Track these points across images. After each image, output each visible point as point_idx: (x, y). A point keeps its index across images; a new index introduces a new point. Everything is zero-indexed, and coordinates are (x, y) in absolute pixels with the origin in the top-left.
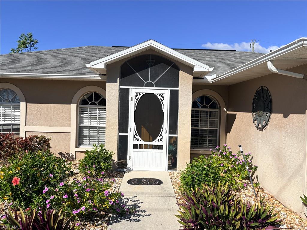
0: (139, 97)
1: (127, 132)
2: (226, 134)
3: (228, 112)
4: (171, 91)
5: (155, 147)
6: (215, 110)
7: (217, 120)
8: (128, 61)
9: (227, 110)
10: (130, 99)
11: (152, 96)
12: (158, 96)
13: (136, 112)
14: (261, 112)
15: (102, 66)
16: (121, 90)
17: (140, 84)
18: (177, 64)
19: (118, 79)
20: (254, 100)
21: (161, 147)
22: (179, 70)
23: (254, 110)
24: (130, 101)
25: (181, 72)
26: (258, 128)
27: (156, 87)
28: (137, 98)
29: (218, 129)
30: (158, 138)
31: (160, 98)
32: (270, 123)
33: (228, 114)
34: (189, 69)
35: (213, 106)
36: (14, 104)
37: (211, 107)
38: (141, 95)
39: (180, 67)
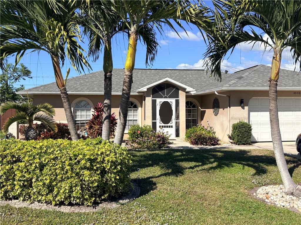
0: (161, 103)
1: (156, 120)
2: (201, 121)
3: (201, 110)
4: (176, 100)
5: (170, 127)
6: (195, 109)
7: (196, 114)
8: (155, 87)
9: (201, 109)
10: (157, 104)
11: (167, 103)
12: (170, 102)
13: (160, 111)
14: (216, 109)
15: (146, 90)
16: (153, 100)
17: (161, 97)
18: (178, 87)
19: (151, 95)
20: (213, 103)
21: (172, 127)
22: (179, 90)
23: (213, 108)
24: (157, 106)
25: (180, 91)
26: (215, 115)
27: (169, 98)
28: (160, 104)
29: (197, 119)
30: (171, 122)
31: (171, 103)
32: (219, 112)
33: (202, 111)
34: (184, 90)
35: (194, 106)
36: (86, 109)
37: (193, 107)
38: (162, 102)
39: (180, 89)
